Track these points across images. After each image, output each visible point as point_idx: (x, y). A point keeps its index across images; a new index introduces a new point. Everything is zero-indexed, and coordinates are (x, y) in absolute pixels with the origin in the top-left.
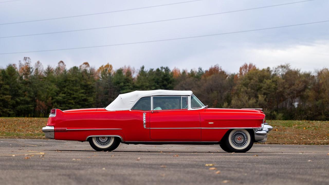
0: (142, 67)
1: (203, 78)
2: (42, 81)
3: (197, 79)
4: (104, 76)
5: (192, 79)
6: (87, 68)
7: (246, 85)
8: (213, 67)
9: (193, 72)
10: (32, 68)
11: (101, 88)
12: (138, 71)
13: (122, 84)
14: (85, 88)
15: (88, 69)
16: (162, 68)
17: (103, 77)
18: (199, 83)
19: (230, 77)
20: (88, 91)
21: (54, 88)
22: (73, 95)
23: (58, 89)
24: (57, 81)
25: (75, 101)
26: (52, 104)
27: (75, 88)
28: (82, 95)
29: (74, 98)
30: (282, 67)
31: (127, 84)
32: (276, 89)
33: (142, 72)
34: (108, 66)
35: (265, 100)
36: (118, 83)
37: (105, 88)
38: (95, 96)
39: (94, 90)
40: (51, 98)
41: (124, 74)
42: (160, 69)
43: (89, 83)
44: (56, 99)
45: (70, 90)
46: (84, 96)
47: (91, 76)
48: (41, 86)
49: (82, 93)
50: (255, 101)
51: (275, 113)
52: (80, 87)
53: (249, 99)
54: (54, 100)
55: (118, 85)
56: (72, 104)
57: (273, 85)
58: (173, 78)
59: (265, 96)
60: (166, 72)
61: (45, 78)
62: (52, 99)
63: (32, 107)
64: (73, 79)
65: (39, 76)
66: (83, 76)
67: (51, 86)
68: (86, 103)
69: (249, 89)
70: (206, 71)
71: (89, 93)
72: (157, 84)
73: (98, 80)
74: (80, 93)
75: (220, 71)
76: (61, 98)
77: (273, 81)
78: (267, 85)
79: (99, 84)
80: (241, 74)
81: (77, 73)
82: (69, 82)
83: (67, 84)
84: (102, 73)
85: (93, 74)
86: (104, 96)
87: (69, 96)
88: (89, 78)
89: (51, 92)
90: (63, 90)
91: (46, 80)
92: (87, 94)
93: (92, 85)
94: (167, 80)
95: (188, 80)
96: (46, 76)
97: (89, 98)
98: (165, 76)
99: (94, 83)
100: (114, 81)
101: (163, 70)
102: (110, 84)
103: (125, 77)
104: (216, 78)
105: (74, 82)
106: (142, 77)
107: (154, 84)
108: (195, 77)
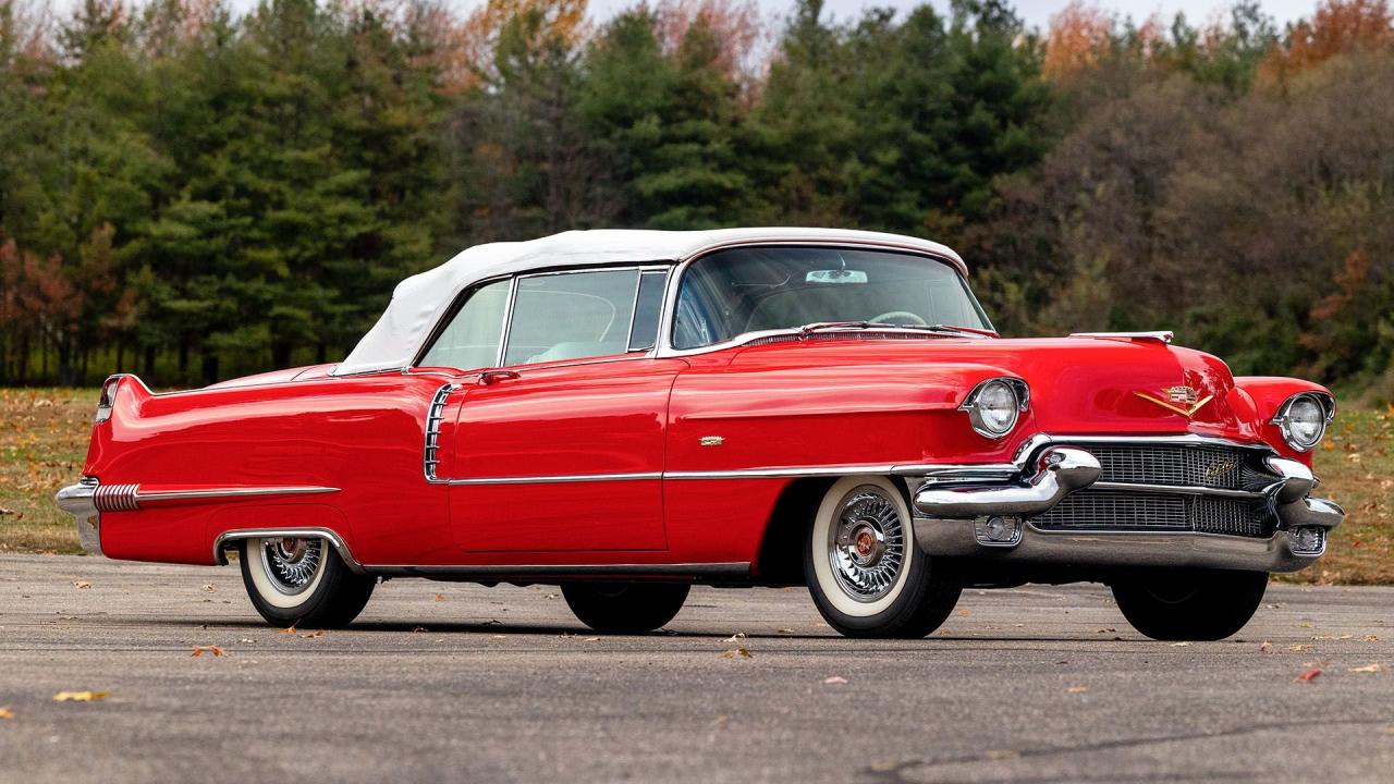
1: (1263, 78)
2: (45, 98)
3: (1218, 90)
4: (513, 62)
5: (1179, 84)
11: (492, 158)
12: (780, 27)
13: (650, 127)
14: (369, 155)
15: (394, 11)
17: (504, 71)
18: (1230, 118)
20: (394, 177)
21: (136, 151)
22: (280, 206)
23: (167, 163)
24: (153, 97)
25: (292, 252)
26: (119, 272)
27: (290, 154)
28: (347, 206)
29: (287, 233)
31: (690, 126)
33: (808, 39)
36: (622, 118)
37: (521, 156)
38: (445, 218)
39: (440, 173)
40: (108, 230)
41: (670, 45)
42: (942, 11)
43: (397, 116)
44: (147, 236)
45: (258, 170)
46: (364, 219)
47: (417, 62)
48: (36, 140)
49: (348, 192)
52: (327, 148)
54: (134, 246)
55: (618, 132)
56: (273, 277)
58: (1044, 78)
60: (983, 35)
61: (66, 77)
62: (121, 239)
64: (281, 85)
65: (21, 60)
66: (352, 64)
67: (113, 139)
70: (1297, 30)
71: (399, 191)
72: (919, 128)
73: (475, 94)
74: (327, 194)
76: (181, 230)
79: (473, 125)
81: (311, 40)
82: (250, 113)
83: (231, 123)
84: (502, 38)
85: (429, 51)
86: (515, 211)
87: (244, 212)
88: (397, 80)
89: (113, 185)
90: (206, 172)
91: (75, 94)
92: (383, 204)
93: (430, 139)
94: (995, 95)
95: (1146, 94)
96: (69, 63)
97: (396, 233)
98: (977, 64)
99: (434, 119)
100: (585, 103)
101: (971, 21)
102: (557, 122)
103: (675, 71)
104: (1358, 79)
105: (289, 109)
106: (806, 72)
107: (894, 123)
108: (1210, 76)
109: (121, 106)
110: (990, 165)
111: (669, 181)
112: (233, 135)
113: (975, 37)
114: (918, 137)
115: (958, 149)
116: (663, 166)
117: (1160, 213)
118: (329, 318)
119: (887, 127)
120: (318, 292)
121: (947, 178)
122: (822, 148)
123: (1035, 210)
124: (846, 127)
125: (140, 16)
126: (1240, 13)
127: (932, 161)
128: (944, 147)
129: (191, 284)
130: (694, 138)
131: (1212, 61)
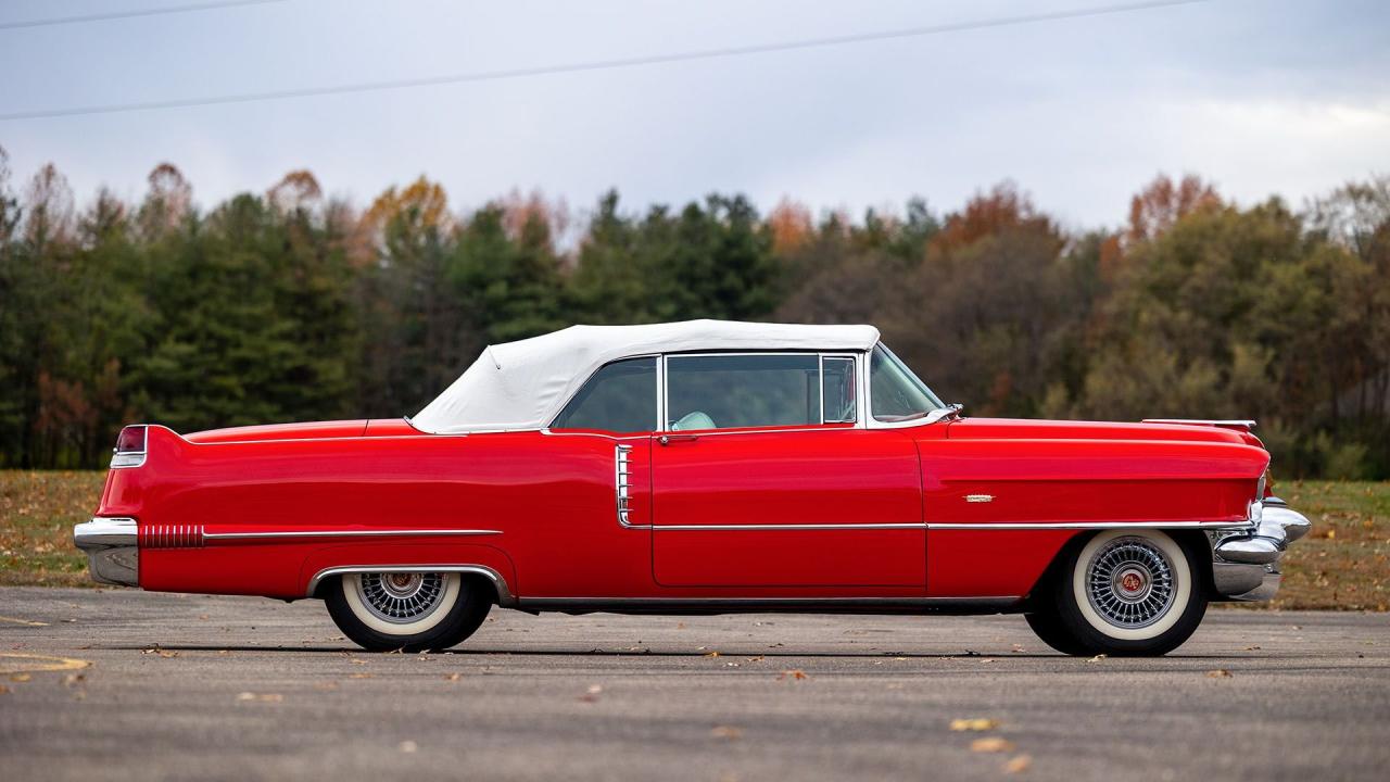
0: (606, 199)
1: (932, 252)
2: (70, 272)
3: (900, 261)
4: (400, 244)
5: (872, 258)
6: (307, 204)
7: (1163, 291)
8: (987, 194)
9: (879, 222)
10: (14, 203)
11: (386, 311)
12: (586, 220)
13: (499, 290)
14: (300, 310)
15: (316, 208)
16: (714, 200)
17: (394, 251)
18: (911, 280)
19: (1079, 252)
20: (318, 325)
21: (136, 308)
22: (238, 345)
23: (157, 317)
24: (147, 270)
25: (247, 379)
26: (123, 395)
27: (244, 310)
28: (285, 346)
29: (243, 366)
30: (1355, 193)
31: (528, 289)
32: (1324, 312)
33: (607, 225)
34: (423, 191)
35: (1269, 372)
36: (479, 283)
37: (408, 310)
38: (355, 355)
39: (350, 323)
40: (116, 365)
41: (512, 234)
42: (703, 206)
43: (320, 283)
44: (143, 368)
45: (224, 319)
46: (297, 355)
47: (332, 245)
48: (64, 300)
49: (286, 336)
50: (1211, 375)
51: (1323, 441)
52: (270, 305)
53: (1183, 366)
54: (133, 377)
55: (476, 293)
56: (232, 397)
57: (1313, 294)
58: (775, 253)
59: (1271, 353)
60: (734, 223)
61: (85, 256)
62: (125, 370)
63: (15, 412)
64: (237, 260)
65: (52, 244)
66: (288, 246)
67: (119, 301)
68: (307, 392)
69: (1184, 316)
70: (953, 220)
71: (320, 336)
72: (691, 288)
73: (373, 267)
74: (272, 338)
75: (1023, 215)
76: (168, 364)
77: (1312, 273)
78: (1282, 291)
79: (373, 288)
80: (1138, 231)
81: (257, 229)
82: (216, 280)
83: (203, 287)
84: (389, 227)
85: (340, 236)
86: (404, 351)
87: (211, 351)
88: (320, 257)
89: (119, 332)
90: (184, 323)
91: (92, 269)
92: (311, 345)
93: (340, 296)
94: (742, 264)
95: (852, 264)
96: (88, 247)
97: (320, 365)
98: (729, 244)
99: (346, 284)
100: (454, 273)
101: (722, 214)
102: (434, 286)
103: (517, 250)
104: (1001, 252)
105: (243, 278)
106: (609, 253)
107: (672, 286)
108: (893, 250)
109: (124, 276)
112: (206, 296)
113: (728, 224)
119: (666, 289)
124: (638, 289)
125: (136, 212)
126: (913, 209)
129: (175, 403)
130: (530, 297)
131: (894, 240)
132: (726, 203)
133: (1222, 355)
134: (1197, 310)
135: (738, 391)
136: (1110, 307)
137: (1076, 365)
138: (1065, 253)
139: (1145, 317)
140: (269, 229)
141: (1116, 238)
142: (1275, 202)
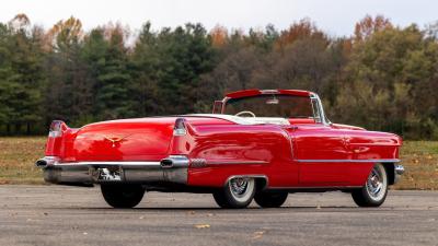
0: (145, 25)
1: (276, 46)
3: (263, 49)
4: (62, 43)
5: (252, 48)
6: (24, 27)
7: (368, 62)
8: (298, 23)
9: (255, 34)
11: (57, 71)
12: (138, 34)
13: (102, 61)
14: (22, 70)
15: (29, 29)
16: (189, 25)
17: (59, 45)
18: (267, 58)
19: (335, 46)
20: (30, 76)
28: (17, 85)
31: (114, 61)
32: (432, 70)
33: (146, 35)
34: (71, 21)
35: (410, 93)
36: (94, 59)
37: (66, 69)
38: (44, 88)
39: (43, 75)
41: (107, 38)
42: (184, 28)
43: (31, 59)
46: (21, 88)
47: (35, 44)
49: (17, 81)
50: (387, 95)
51: (430, 122)
52: (10, 68)
53: (375, 92)
55: (93, 63)
57: (427, 63)
58: (213, 47)
59: (410, 86)
60: (196, 35)
66: (17, 44)
68: (25, 103)
69: (376, 72)
70: (284, 33)
71: (30, 80)
72: (179, 61)
73: (51, 52)
74: (11, 81)
75: (313, 31)
77: (427, 54)
78: (415, 62)
79: (52, 60)
80: (359, 38)
81: (5, 37)
84: (59, 37)
85: (38, 40)
86: (64, 86)
88: (30, 49)
92: (27, 84)
93: (39, 64)
94: (199, 52)
95: (243, 51)
97: (31, 92)
98: (194, 43)
99: (41, 59)
100: (84, 55)
101: (192, 31)
102: (76, 60)
103: (109, 45)
104: (303, 46)
106: (146, 46)
107: (172, 60)
108: (261, 46)
110: (199, 72)
111: (108, 77)
113: (194, 35)
114: (179, 64)
115: (189, 67)
116: (106, 73)
117: (248, 85)
118: (11, 116)
119: (169, 61)
120: (8, 109)
121: (186, 75)
122: (151, 67)
123: (211, 84)
124: (158, 61)
126: (268, 28)
127: (182, 70)
128: (186, 66)
130: (114, 64)
131: (261, 41)
132: (193, 27)
133: (391, 88)
134: (381, 70)
135: (199, 102)
136: (347, 69)
137: (334, 91)
138: (329, 47)
139: (361, 72)
140: (9, 37)
141: (349, 41)
142: (414, 25)
